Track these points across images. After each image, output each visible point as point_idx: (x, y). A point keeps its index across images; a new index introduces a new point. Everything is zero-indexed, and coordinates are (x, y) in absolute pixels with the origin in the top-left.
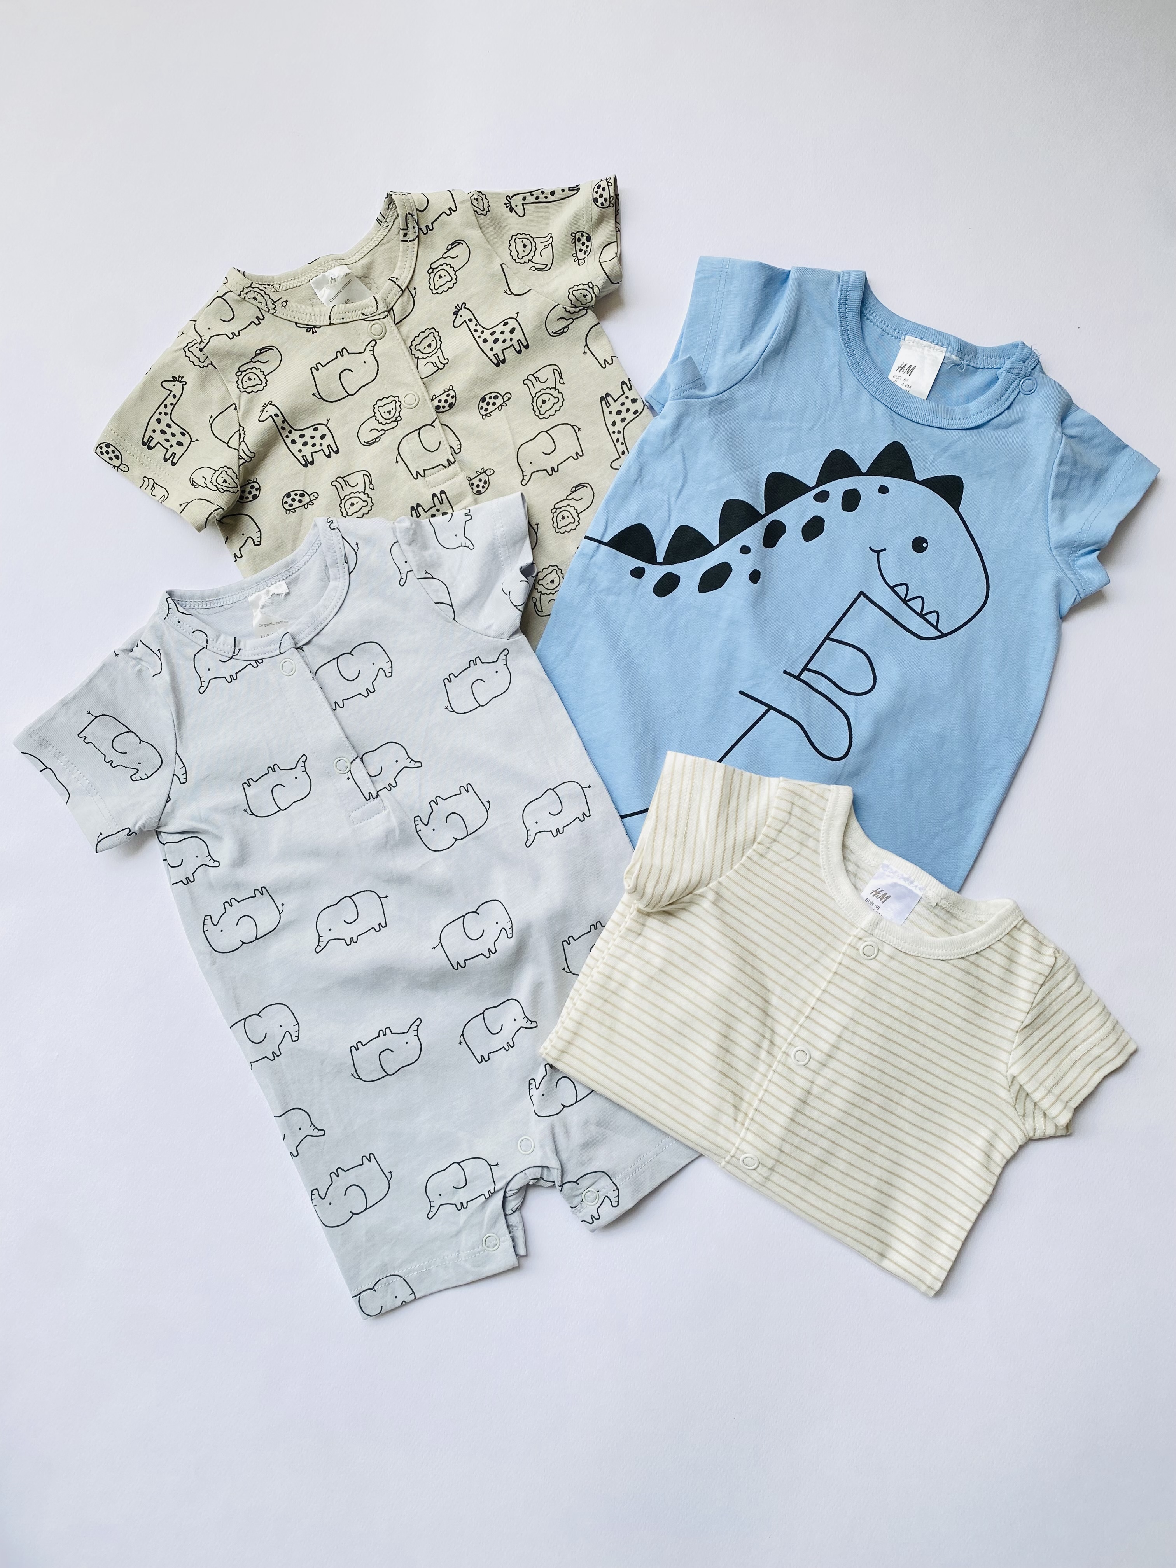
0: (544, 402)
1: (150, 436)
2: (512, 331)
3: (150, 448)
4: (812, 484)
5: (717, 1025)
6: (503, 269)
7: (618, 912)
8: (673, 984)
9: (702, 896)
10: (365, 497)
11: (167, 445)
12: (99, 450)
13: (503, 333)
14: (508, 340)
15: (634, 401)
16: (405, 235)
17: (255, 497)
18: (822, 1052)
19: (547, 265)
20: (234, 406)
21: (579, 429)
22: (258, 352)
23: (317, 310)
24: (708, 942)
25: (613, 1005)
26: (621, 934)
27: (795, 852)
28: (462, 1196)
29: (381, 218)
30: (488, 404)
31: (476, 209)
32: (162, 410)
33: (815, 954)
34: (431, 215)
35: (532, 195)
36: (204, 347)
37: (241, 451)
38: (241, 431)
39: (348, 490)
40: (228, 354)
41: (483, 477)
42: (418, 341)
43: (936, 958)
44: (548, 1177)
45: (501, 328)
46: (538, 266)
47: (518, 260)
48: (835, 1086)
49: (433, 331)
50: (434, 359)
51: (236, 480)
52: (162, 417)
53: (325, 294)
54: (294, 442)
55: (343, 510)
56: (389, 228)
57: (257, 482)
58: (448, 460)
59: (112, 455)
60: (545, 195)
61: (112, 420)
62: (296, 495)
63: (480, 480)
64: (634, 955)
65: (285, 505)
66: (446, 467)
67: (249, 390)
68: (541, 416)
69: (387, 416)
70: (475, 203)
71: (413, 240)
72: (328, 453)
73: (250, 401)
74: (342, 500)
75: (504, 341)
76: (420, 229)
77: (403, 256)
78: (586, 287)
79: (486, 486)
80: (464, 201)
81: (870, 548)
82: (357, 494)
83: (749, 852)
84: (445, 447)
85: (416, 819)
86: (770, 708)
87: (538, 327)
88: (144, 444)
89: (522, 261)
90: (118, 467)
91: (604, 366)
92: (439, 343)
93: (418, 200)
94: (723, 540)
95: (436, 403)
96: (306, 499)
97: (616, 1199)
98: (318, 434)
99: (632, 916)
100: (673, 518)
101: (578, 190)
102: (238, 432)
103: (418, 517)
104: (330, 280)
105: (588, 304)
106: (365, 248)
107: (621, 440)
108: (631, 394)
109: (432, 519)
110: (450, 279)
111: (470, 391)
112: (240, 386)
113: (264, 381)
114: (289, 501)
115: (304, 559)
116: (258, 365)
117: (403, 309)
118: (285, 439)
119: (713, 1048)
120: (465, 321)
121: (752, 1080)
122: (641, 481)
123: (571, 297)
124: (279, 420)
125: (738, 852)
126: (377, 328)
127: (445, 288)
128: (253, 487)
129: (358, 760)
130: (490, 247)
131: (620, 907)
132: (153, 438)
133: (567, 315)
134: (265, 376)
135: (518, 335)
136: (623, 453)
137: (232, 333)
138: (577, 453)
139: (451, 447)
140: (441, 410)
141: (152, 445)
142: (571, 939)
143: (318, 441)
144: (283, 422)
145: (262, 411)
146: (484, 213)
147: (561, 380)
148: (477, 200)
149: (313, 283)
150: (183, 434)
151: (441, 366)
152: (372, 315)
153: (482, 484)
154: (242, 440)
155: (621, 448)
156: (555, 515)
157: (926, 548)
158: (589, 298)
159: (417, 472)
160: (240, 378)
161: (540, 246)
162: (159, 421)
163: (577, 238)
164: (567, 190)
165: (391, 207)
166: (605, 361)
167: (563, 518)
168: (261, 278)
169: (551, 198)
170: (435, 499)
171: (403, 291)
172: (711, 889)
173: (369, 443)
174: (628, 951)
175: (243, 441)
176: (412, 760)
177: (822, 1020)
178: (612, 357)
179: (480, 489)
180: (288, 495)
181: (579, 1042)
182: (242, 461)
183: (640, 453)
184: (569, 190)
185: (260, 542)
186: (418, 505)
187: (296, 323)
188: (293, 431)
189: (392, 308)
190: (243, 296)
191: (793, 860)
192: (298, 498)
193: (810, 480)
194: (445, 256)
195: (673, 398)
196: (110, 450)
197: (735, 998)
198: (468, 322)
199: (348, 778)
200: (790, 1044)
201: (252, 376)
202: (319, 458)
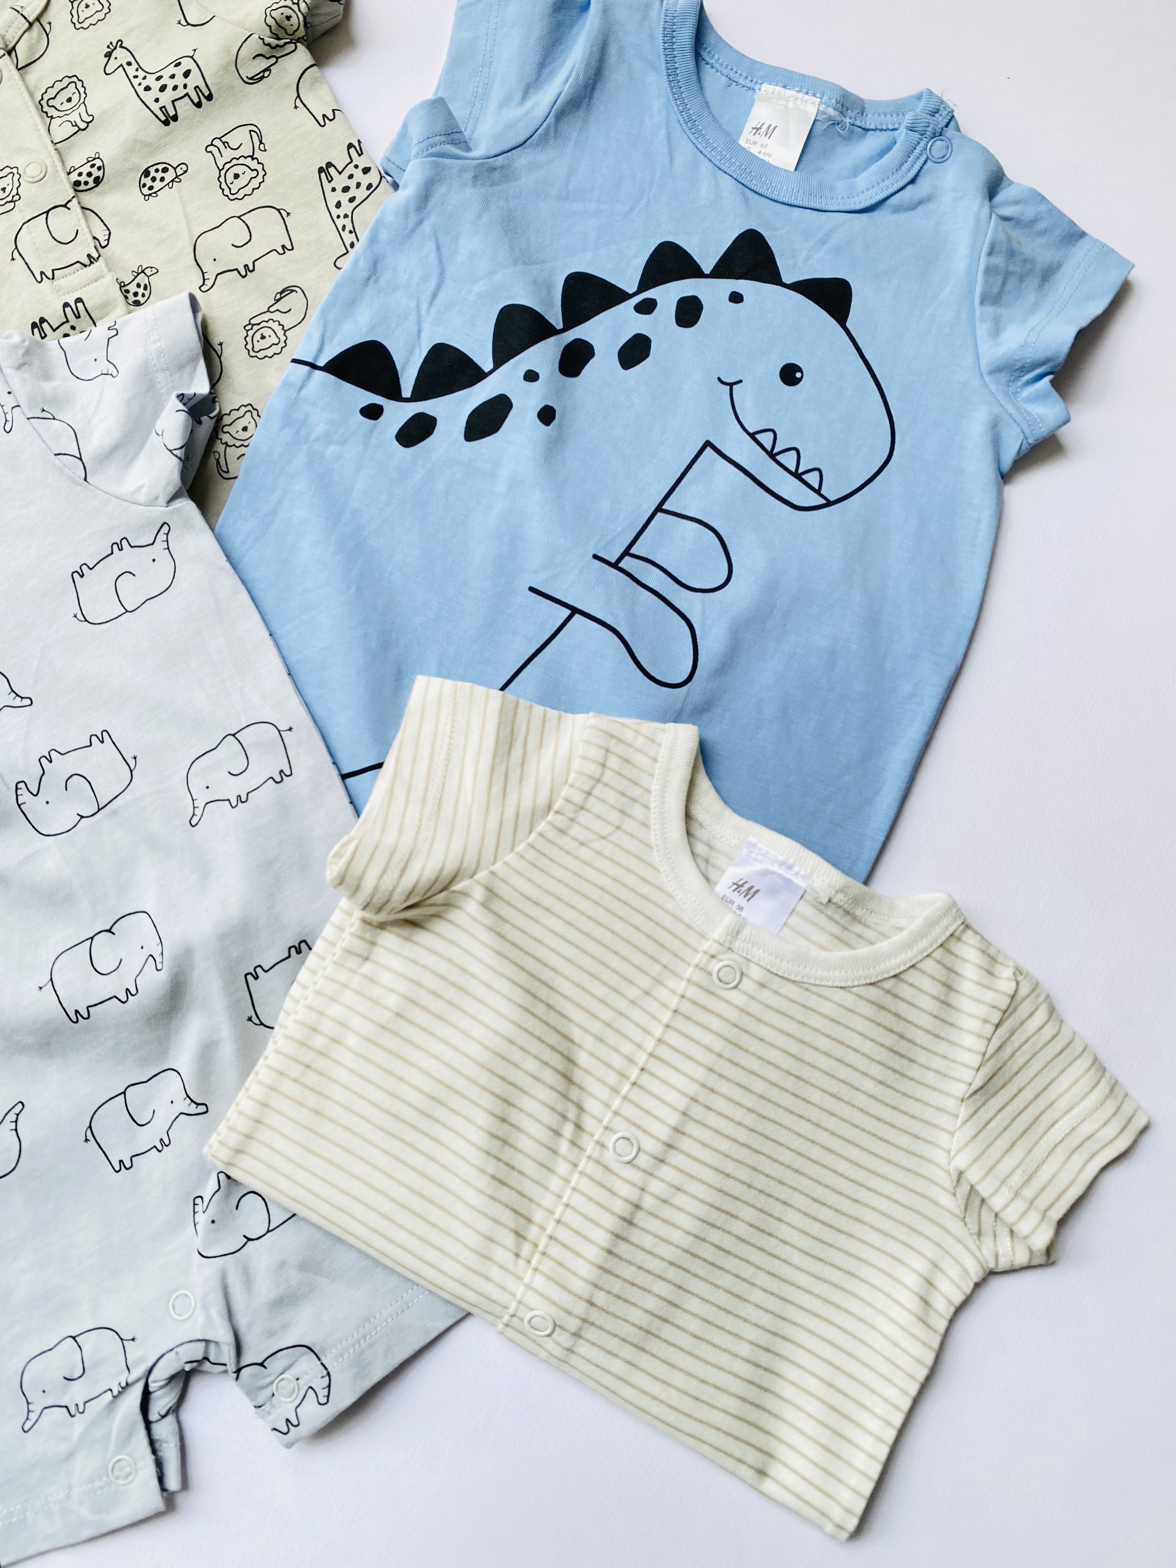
0: (236, 176)
2: (187, 74)
4: (631, 288)
5: (487, 1101)
7: (333, 925)
8: (419, 1037)
9: (464, 894)
13: (173, 76)
14: (181, 87)
15: (366, 170)
18: (658, 1139)
21: (288, 214)
24: (475, 967)
25: (321, 1073)
26: (335, 958)
27: (613, 825)
28: (77, 1393)
30: (154, 179)
33: (645, 982)
42: (51, 93)
43: (830, 984)
44: (217, 1356)
45: (172, 70)
48: (680, 1194)
49: (74, 79)
50: (74, 117)
58: (89, 256)
63: (139, 286)
64: (356, 992)
66: (85, 266)
68: (232, 197)
75: (175, 88)
79: (147, 293)
81: (719, 379)
83: (542, 826)
84: (85, 237)
85: (19, 786)
86: (574, 611)
87: (225, 68)
91: (322, 124)
92: (83, 96)
94: (499, 361)
95: (74, 177)
97: (326, 1392)
99: (352, 930)
100: (425, 334)
103: (43, 338)
109: (64, 341)
110: (100, 7)
111: (125, 160)
117: (31, 48)
119: (481, 1139)
120: (121, 65)
121: (546, 1188)
122: (376, 281)
125: (524, 827)
127: (93, 20)
131: (337, 917)
133: (265, 50)
135: (195, 80)
136: (352, 245)
138: (283, 245)
139: (95, 238)
140: (82, 187)
142: (259, 970)
147: (262, 146)
151: (83, 126)
153: (141, 291)
156: (251, 333)
157: (800, 379)
159: (42, 273)
166: (324, 116)
170: (68, 310)
171: (31, 25)
172: (478, 882)
174: (345, 986)
176: (17, 695)
177: (657, 1088)
178: (333, 111)
179: (139, 298)
181: (264, 1134)
183: (373, 239)
186: (42, 320)
189: (14, 48)
191: (610, 838)
193: (628, 282)
195: (417, 156)
197: (516, 1056)
198: (125, 66)
200: (607, 1128)
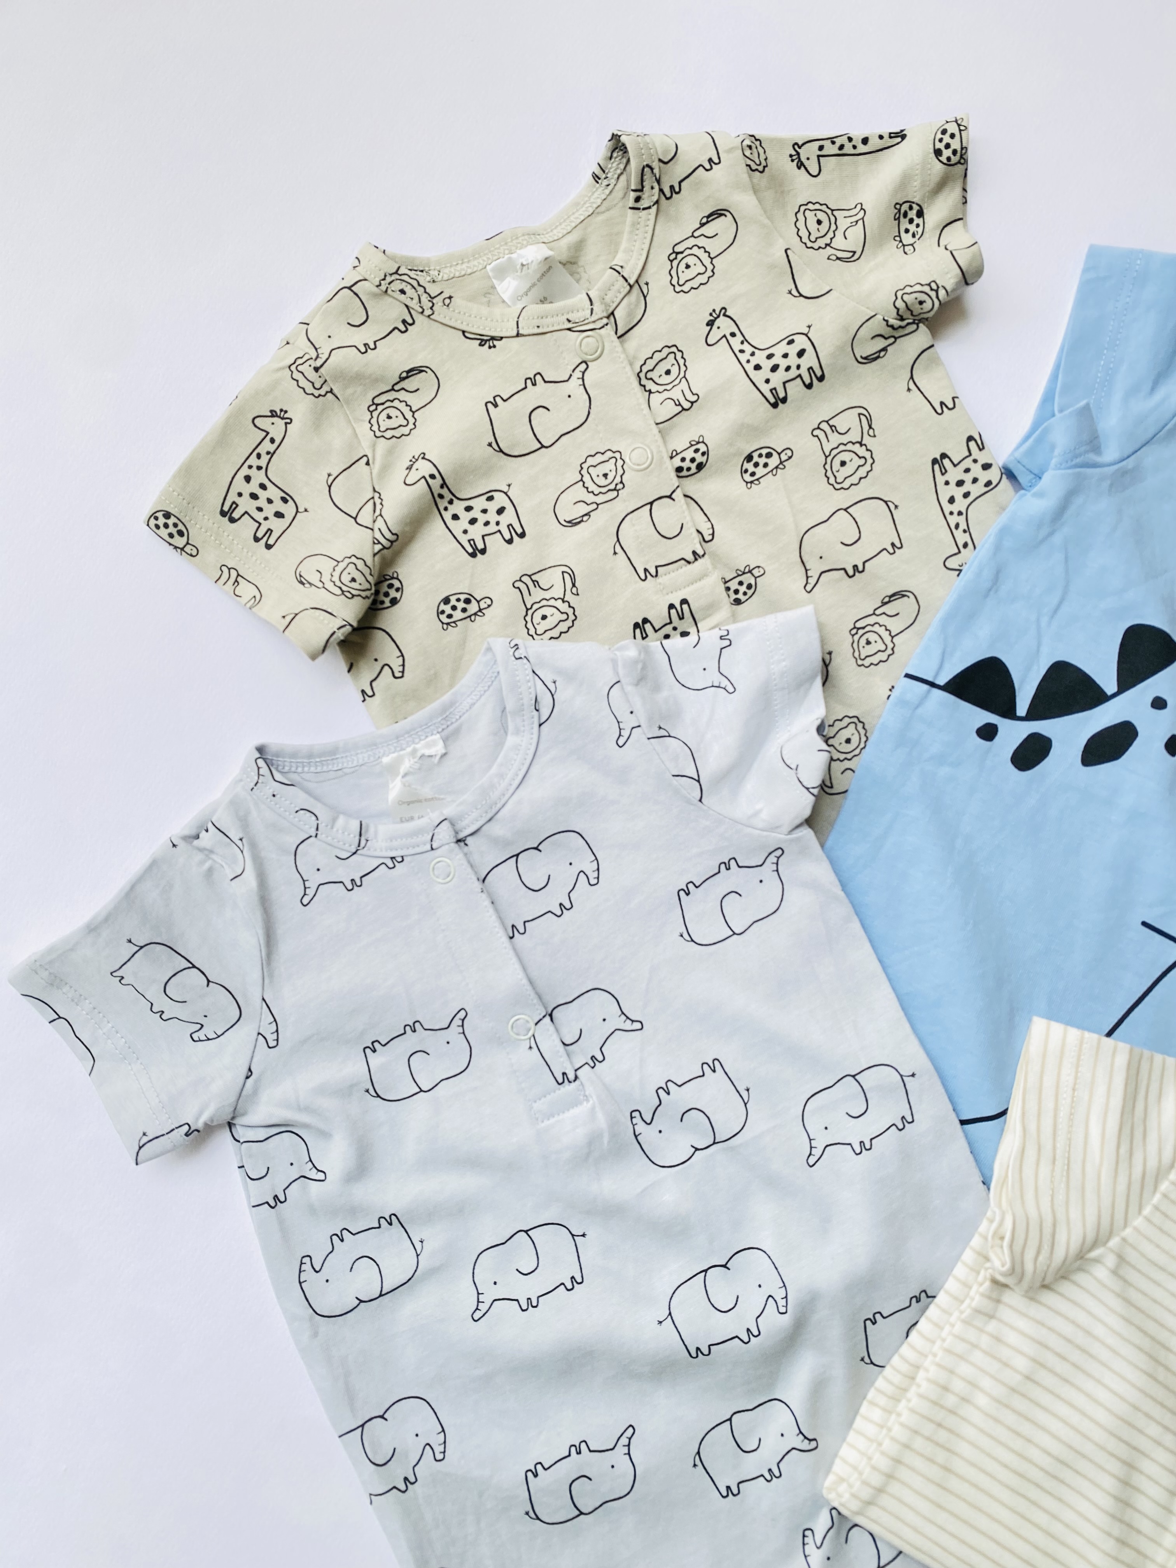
0: (843, 464)
1: (234, 503)
2: (801, 354)
3: (232, 520)
5: (1114, 1466)
6: (788, 256)
7: (957, 1279)
8: (1046, 1399)
9: (1097, 1260)
10: (564, 607)
11: (259, 516)
12: (153, 522)
13: (785, 356)
14: (794, 368)
15: (986, 467)
16: (638, 199)
17: (394, 601)
19: (854, 252)
20: (365, 459)
21: (896, 507)
22: (404, 375)
23: (497, 311)
24: (1100, 1331)
25: (951, 1431)
26: (963, 1316)
29: (598, 172)
30: (756, 465)
31: (749, 162)
32: (253, 460)
34: (679, 170)
35: (833, 143)
36: (322, 366)
37: (376, 530)
38: (376, 498)
39: (538, 595)
40: (358, 378)
41: (748, 579)
42: (650, 364)
45: (783, 348)
46: (840, 254)
47: (809, 244)
49: (674, 349)
50: (676, 394)
51: (370, 578)
52: (253, 472)
53: (508, 287)
54: (455, 517)
55: (530, 625)
56: (610, 188)
57: (397, 578)
58: (694, 553)
59: (173, 530)
60: (853, 143)
61: (174, 477)
62: (458, 600)
63: (742, 583)
64: (985, 1352)
65: (441, 616)
66: (689, 563)
67: (388, 434)
68: (837, 486)
69: (602, 481)
70: (748, 153)
71: (649, 208)
72: (508, 537)
73: (390, 452)
74: (527, 610)
75: (788, 369)
76: (661, 190)
77: (631, 232)
78: (927, 289)
79: (750, 592)
80: (732, 148)
82: (552, 602)
84: (689, 531)
85: (634, 1114)
87: (841, 349)
88: (223, 514)
89: (816, 246)
90: (182, 549)
91: (939, 411)
92: (683, 368)
93: (662, 144)
94: (1124, 686)
95: (677, 462)
96: (473, 608)
98: (493, 507)
99: (982, 1289)
100: (1045, 649)
101: (903, 137)
102: (371, 502)
103: (643, 638)
104: (519, 266)
105: (925, 316)
106: (572, 218)
107: (963, 526)
108: (983, 458)
109: (665, 642)
110: (702, 269)
111: (730, 444)
112: (375, 428)
113: (412, 421)
114: (448, 609)
115: (469, 701)
116: (402, 395)
117: (630, 314)
118: (443, 512)
119: (1107, 1503)
120: (725, 336)
121: (1160, 1545)
122: (996, 591)
123: (900, 304)
124: (436, 484)
126: (589, 342)
127: (694, 283)
128: (391, 586)
129: (548, 1018)
130: (766, 221)
131: (960, 1270)
132: (237, 505)
133: (888, 331)
134: (414, 413)
135: (809, 360)
136: (965, 545)
137: (365, 345)
138: (893, 545)
139: (698, 531)
140: (685, 473)
141: (236, 515)
142: (878, 1316)
143: (492, 517)
144: (442, 487)
145: (409, 468)
146: (761, 168)
147: (871, 431)
148: (750, 147)
149: (493, 270)
150: (285, 501)
151: (686, 405)
152: (584, 322)
153: (743, 589)
154: (378, 512)
155: (962, 538)
156: (857, 637)
158: (928, 305)
159: (646, 570)
160: (375, 414)
161: (843, 223)
162: (248, 479)
163: (902, 211)
164: (886, 136)
165: (615, 155)
166: (942, 403)
167: (868, 643)
168: (413, 259)
169: (862, 148)
170: (673, 611)
171: (630, 287)
172: (1112, 1250)
173: (572, 523)
174: (975, 1346)
175: (381, 515)
176: (629, 1018)
178: (953, 398)
179: (740, 596)
180: (446, 601)
181: (894, 1488)
182: (378, 547)
183: (998, 547)
184: (891, 137)
185: (403, 672)
186: (645, 621)
187: (464, 332)
188: (455, 500)
189: (612, 313)
190: (383, 288)
192: (461, 605)
194: (696, 234)
195: (1058, 467)
196: (170, 522)
197: (1141, 1422)
198: (729, 337)
199: (530, 1048)
201: (393, 412)
202: (495, 544)
